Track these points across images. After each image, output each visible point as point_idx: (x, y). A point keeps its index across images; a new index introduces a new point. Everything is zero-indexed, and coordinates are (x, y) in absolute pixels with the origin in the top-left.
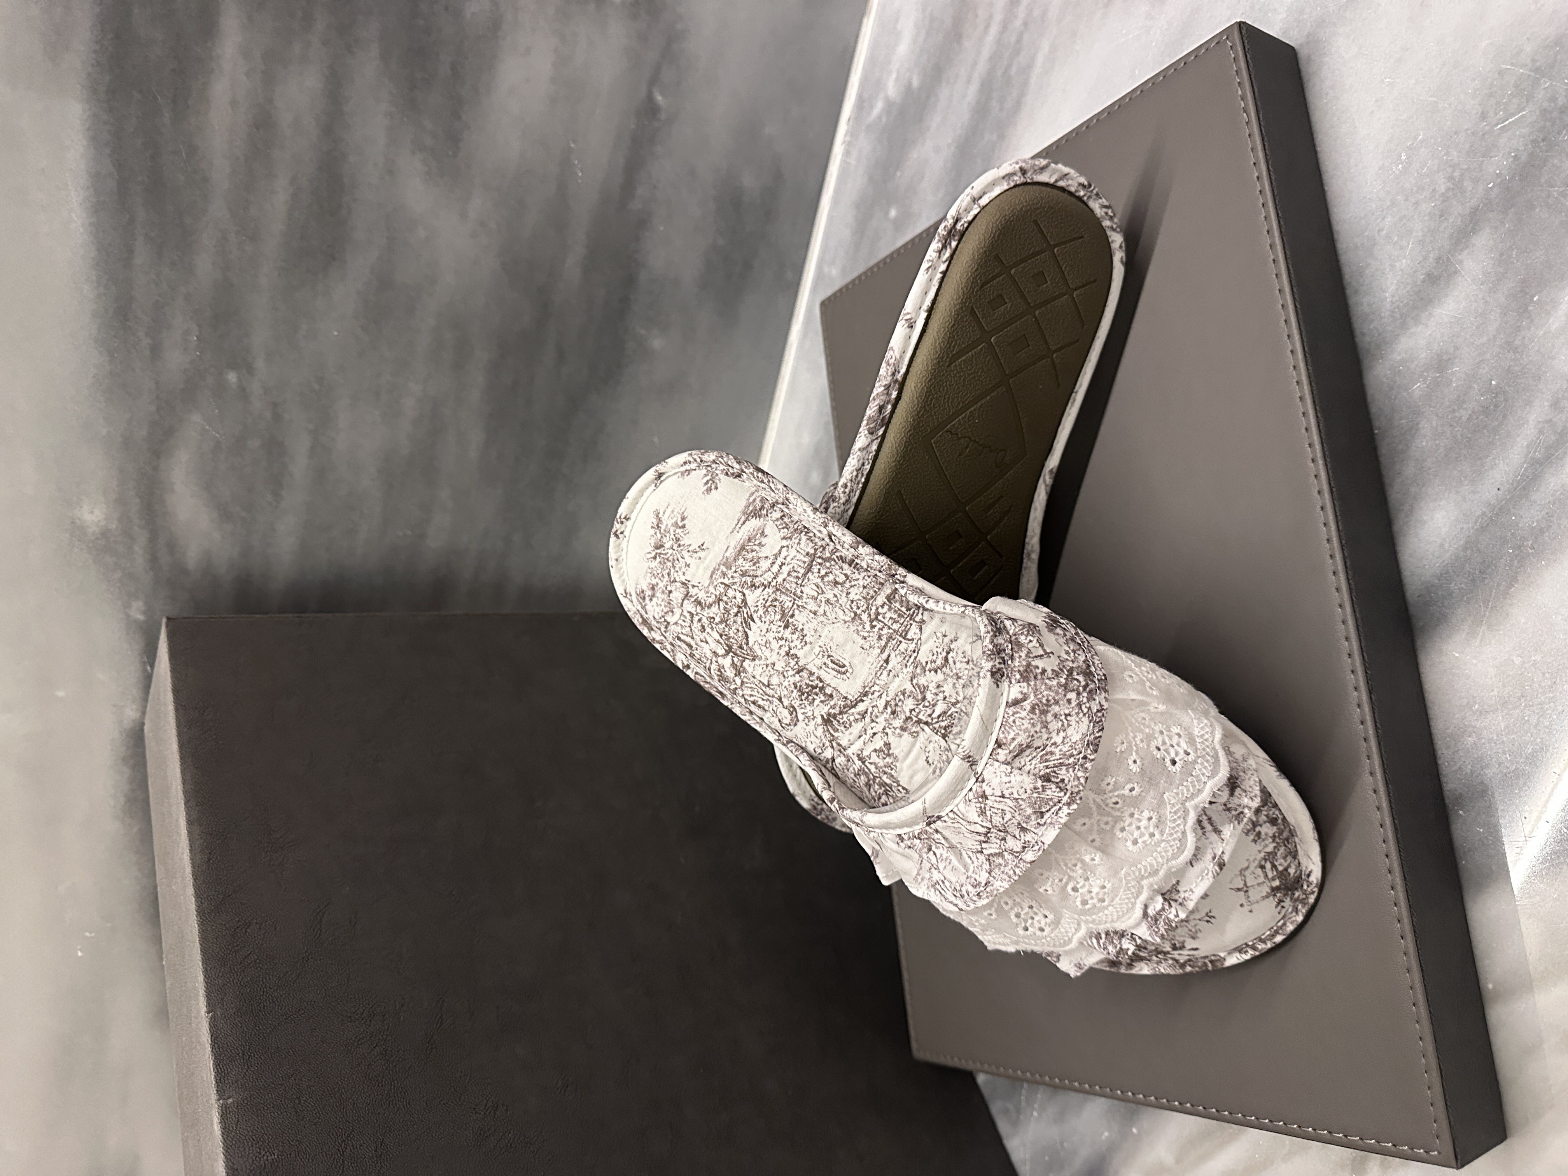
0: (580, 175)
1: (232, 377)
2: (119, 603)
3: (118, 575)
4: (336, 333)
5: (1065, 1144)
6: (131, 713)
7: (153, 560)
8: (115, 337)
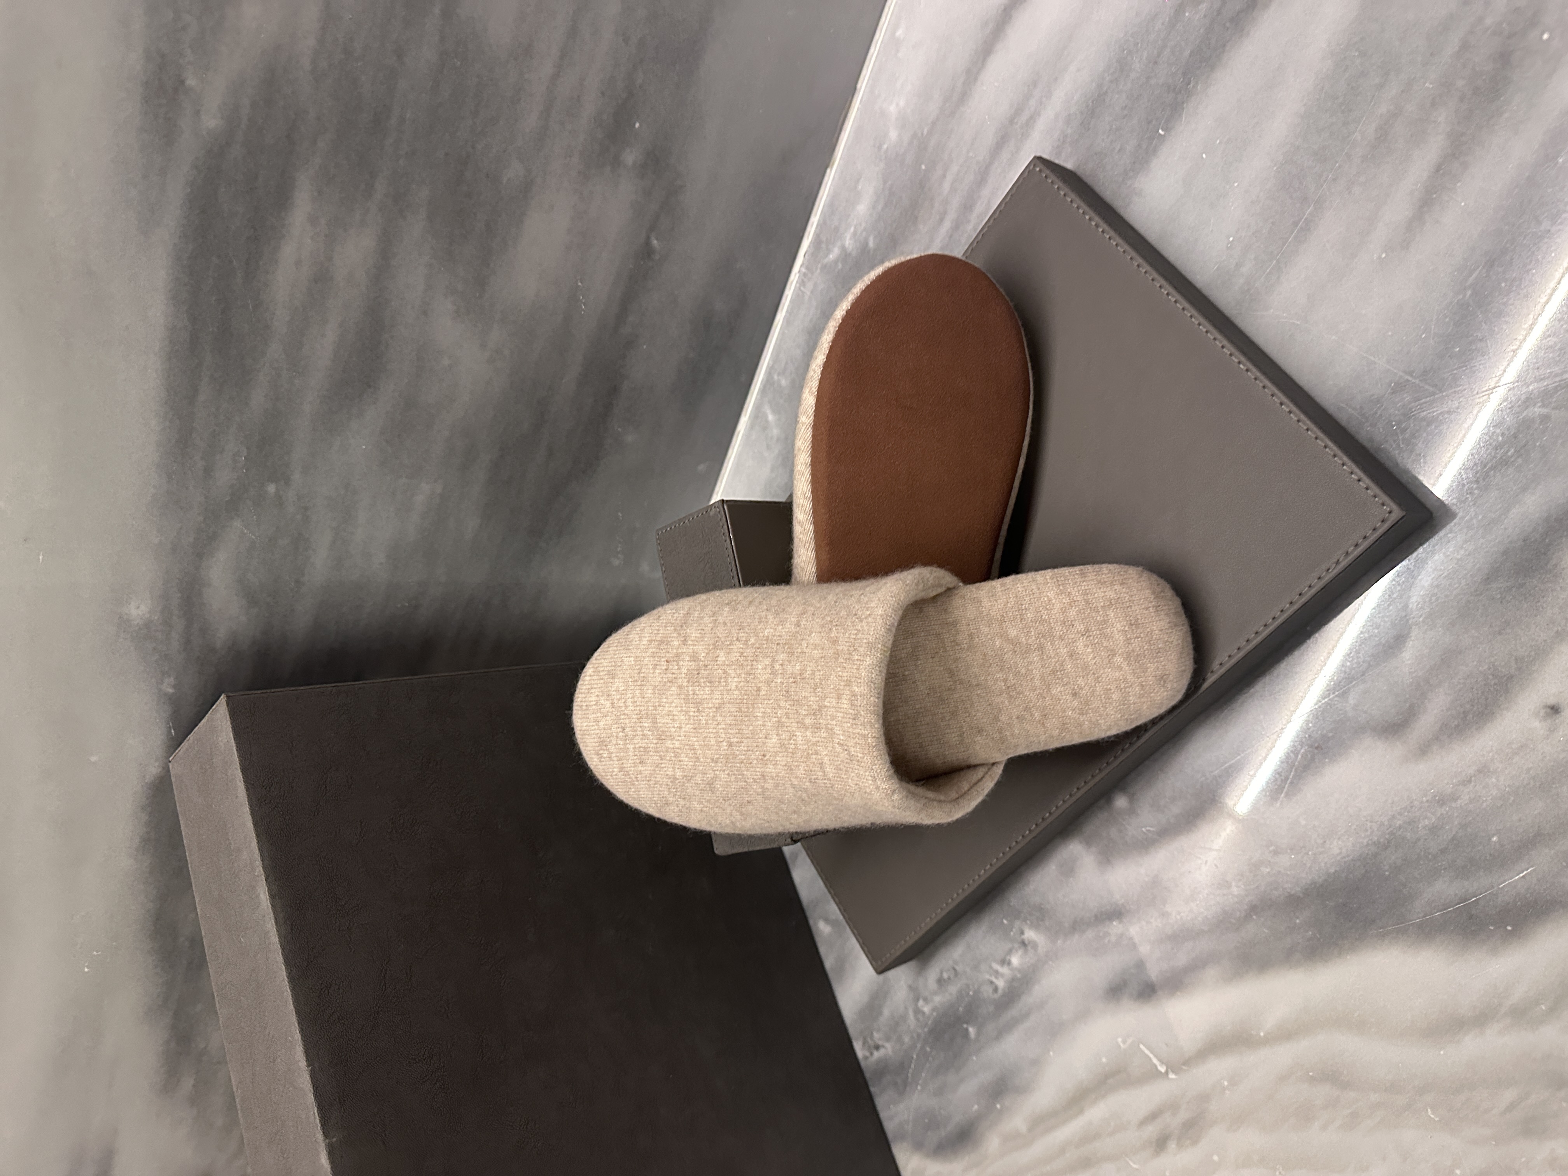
0: (583, 307)
1: (271, 488)
2: (153, 680)
3: (156, 657)
4: (364, 447)
5: (942, 1111)
6: (154, 770)
7: (187, 642)
8: (175, 461)
